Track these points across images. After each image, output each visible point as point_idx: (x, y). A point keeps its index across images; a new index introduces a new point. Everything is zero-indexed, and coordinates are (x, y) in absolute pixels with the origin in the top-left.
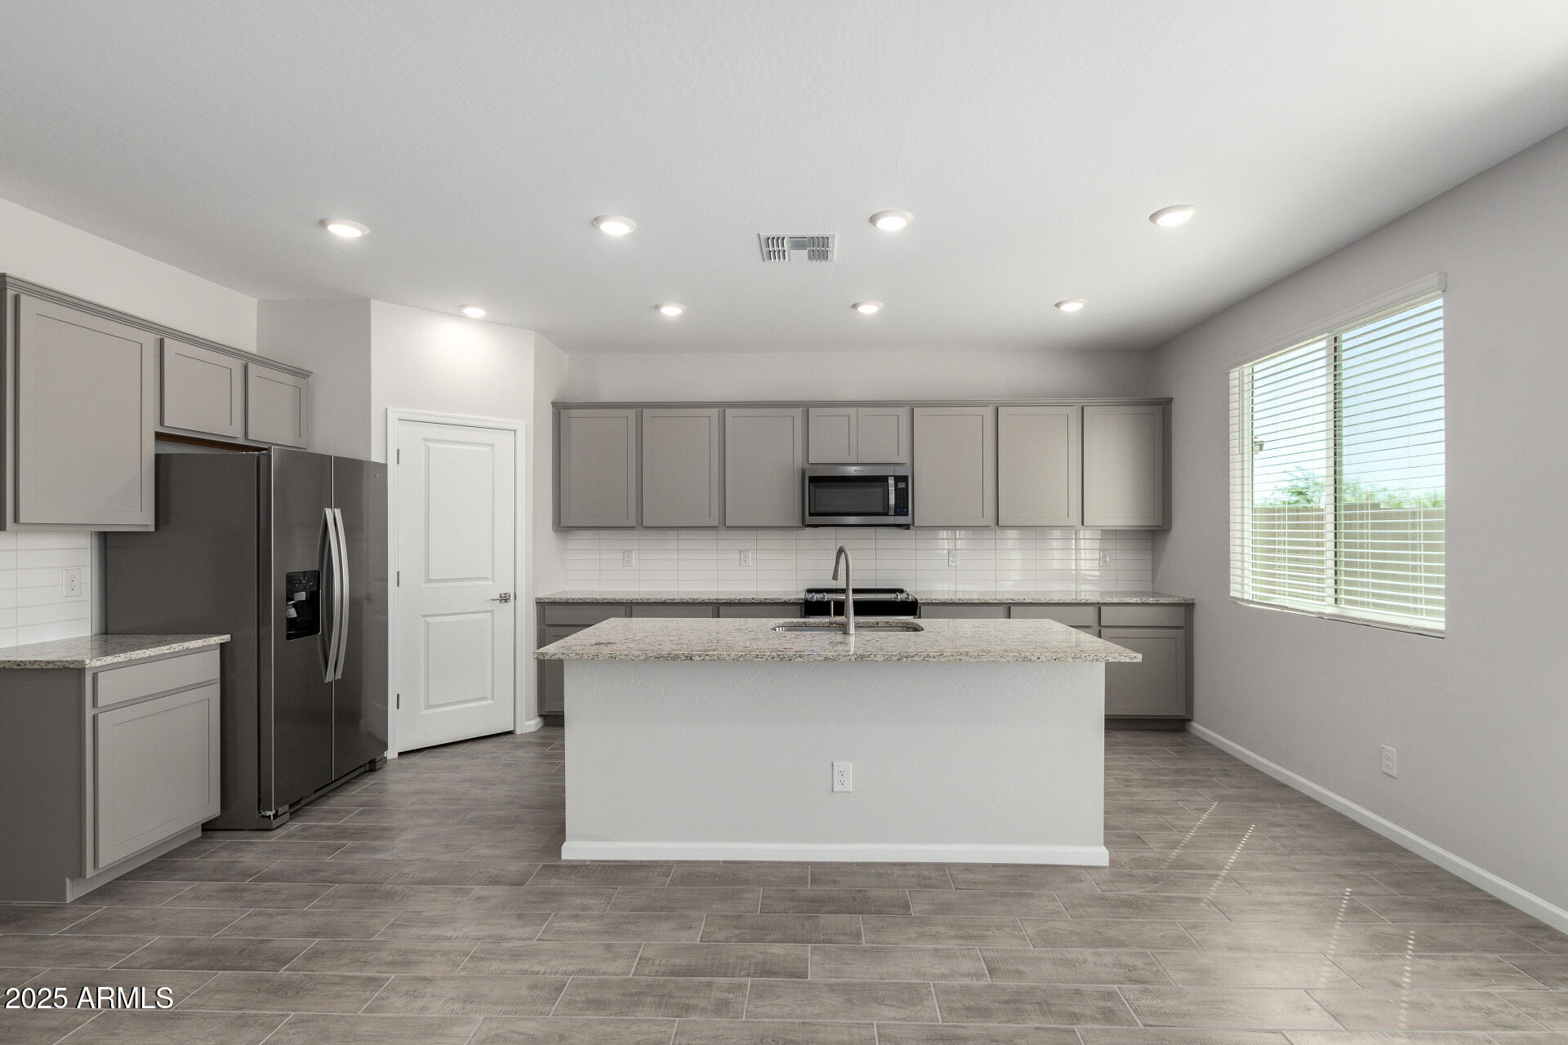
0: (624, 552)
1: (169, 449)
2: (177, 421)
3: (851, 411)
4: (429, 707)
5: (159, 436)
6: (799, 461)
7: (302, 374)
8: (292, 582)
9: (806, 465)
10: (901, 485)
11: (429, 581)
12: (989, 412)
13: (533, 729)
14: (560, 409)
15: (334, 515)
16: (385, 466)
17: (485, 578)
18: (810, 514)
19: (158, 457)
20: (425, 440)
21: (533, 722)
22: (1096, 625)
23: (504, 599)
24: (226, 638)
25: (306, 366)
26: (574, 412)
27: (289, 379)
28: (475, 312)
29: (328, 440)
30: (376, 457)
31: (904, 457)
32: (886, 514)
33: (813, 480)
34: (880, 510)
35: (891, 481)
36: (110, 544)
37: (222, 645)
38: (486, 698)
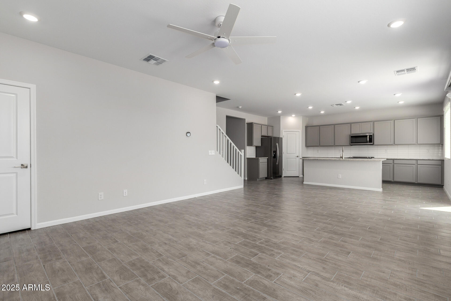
0: (318, 150)
1: (263, 137)
2: (263, 134)
3: (361, 124)
4: (287, 171)
5: (261, 136)
6: (349, 133)
7: (272, 127)
8: (274, 151)
9: (351, 134)
10: (371, 137)
11: (287, 153)
12: (392, 122)
13: (302, 177)
14: (307, 127)
15: (277, 144)
16: (282, 138)
17: (295, 154)
18: (351, 143)
19: (261, 138)
20: (287, 134)
21: (302, 176)
22: (416, 164)
23: (298, 157)
24: (268, 158)
25: (273, 126)
26: (308, 128)
27: (271, 127)
28: (293, 116)
29: (275, 135)
30: (281, 137)
31: (372, 131)
32: (367, 142)
33: (352, 137)
34: (366, 142)
35: (368, 136)
36: (257, 147)
37: (267, 159)
38: (295, 171)
